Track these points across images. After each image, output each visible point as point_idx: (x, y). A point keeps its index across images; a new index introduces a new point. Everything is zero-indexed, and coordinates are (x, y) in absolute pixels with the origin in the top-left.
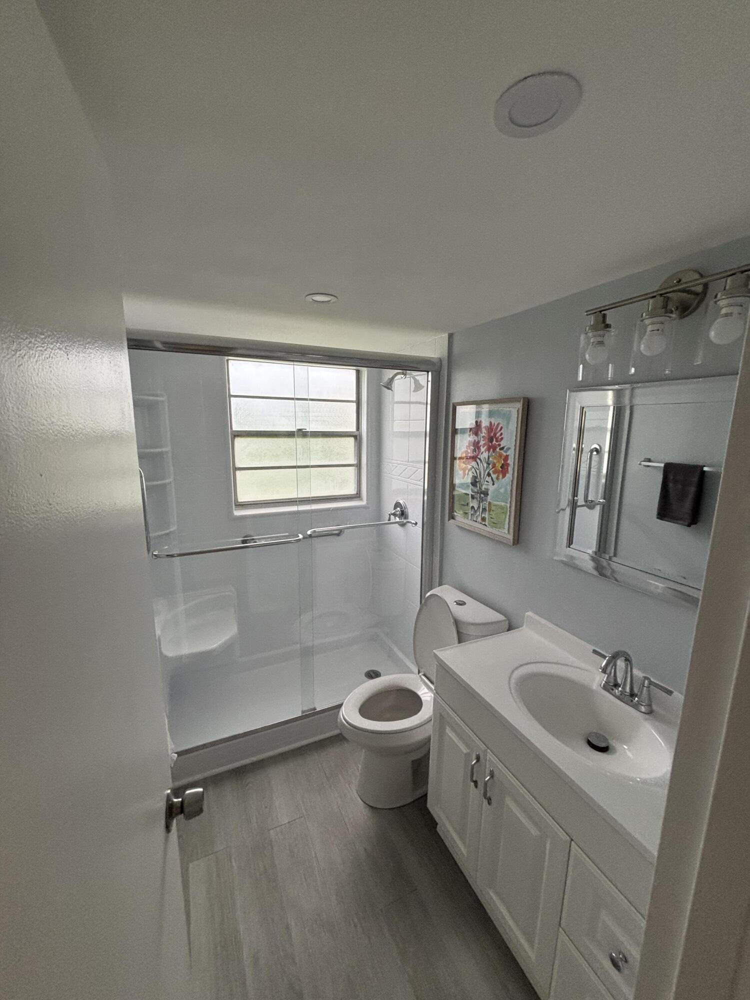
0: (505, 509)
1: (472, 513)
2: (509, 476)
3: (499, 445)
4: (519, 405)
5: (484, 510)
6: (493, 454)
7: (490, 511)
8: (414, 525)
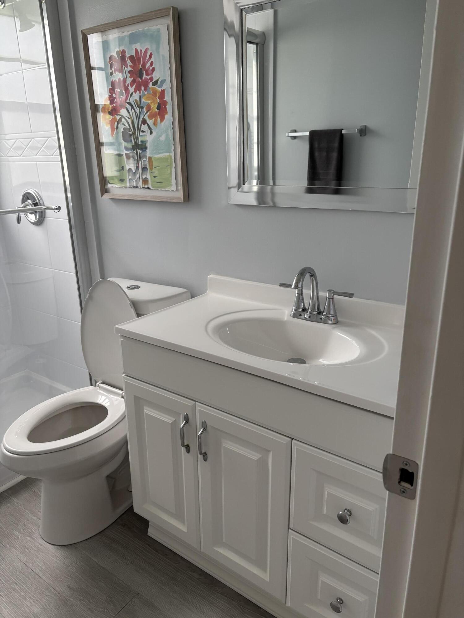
0: (169, 160)
1: (130, 177)
2: (168, 117)
3: (151, 79)
4: (169, 21)
5: (144, 169)
6: (146, 93)
7: (151, 169)
8: (56, 211)
